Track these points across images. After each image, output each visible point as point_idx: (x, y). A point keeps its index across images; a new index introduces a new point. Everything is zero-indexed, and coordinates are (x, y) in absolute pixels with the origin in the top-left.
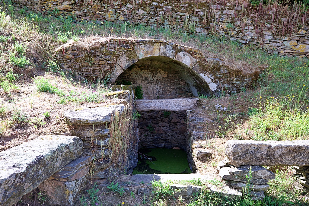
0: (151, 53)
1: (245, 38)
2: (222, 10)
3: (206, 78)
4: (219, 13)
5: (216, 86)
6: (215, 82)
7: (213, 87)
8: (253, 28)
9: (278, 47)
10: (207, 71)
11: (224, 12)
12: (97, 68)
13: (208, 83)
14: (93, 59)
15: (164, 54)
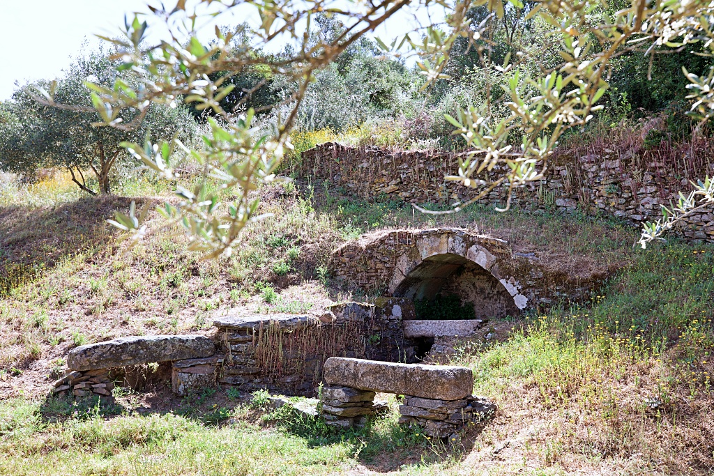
0: (437, 250)
1: (641, 209)
2: (598, 162)
3: (511, 287)
4: (594, 168)
5: (527, 300)
6: (524, 294)
7: (521, 302)
8: (654, 189)
10: (511, 276)
11: (603, 166)
12: (374, 274)
13: (512, 295)
14: (369, 262)
15: (453, 249)
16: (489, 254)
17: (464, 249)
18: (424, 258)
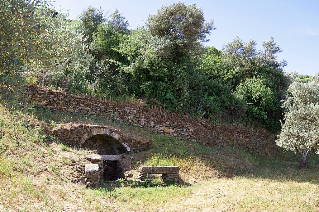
0: (99, 132)
1: (141, 124)
2: (130, 110)
3: (125, 145)
4: (129, 111)
5: (130, 149)
6: (129, 147)
7: (128, 149)
8: (145, 119)
9: (157, 129)
10: (126, 142)
11: (131, 111)
12: (73, 140)
13: (126, 147)
14: (71, 135)
16: (119, 135)
17: (110, 133)
18: (94, 135)
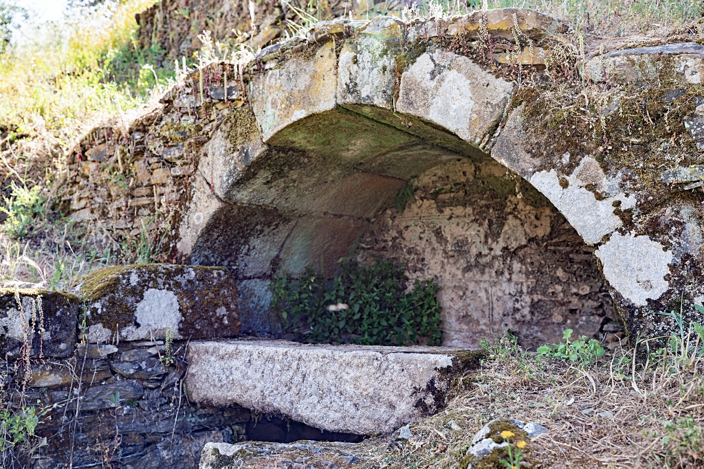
0: (305, 100)
3: (580, 202)
5: (668, 257)
6: (654, 230)
7: (636, 271)
14: (135, 167)
15: (352, 88)
16: (484, 75)
17: (388, 75)
18: (268, 134)
